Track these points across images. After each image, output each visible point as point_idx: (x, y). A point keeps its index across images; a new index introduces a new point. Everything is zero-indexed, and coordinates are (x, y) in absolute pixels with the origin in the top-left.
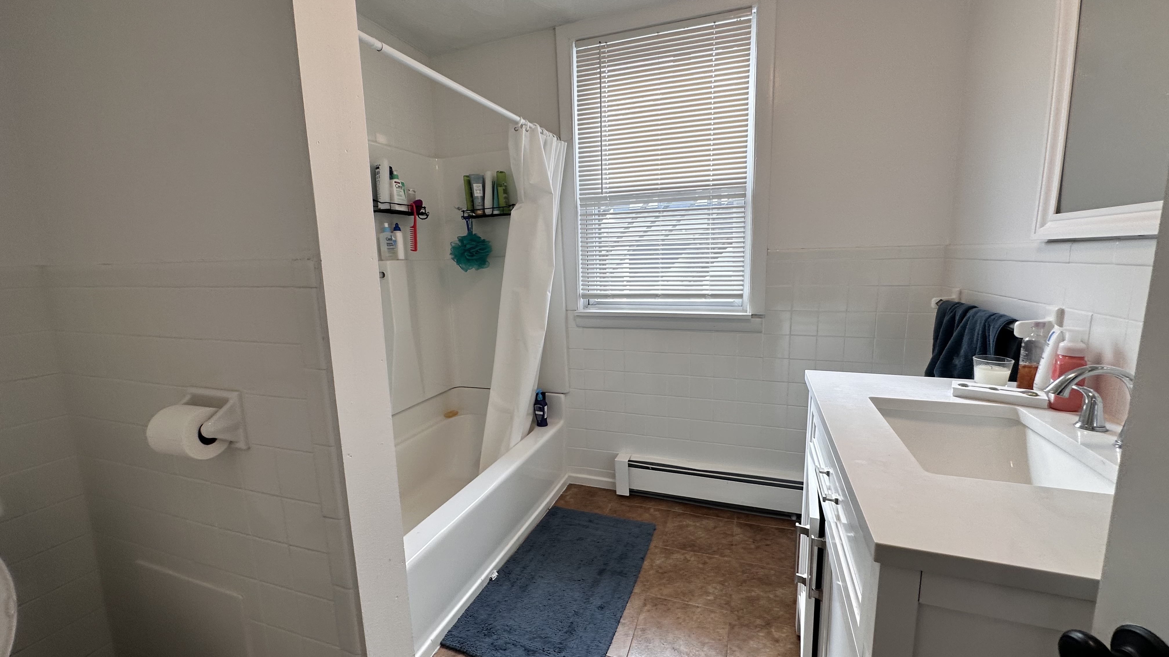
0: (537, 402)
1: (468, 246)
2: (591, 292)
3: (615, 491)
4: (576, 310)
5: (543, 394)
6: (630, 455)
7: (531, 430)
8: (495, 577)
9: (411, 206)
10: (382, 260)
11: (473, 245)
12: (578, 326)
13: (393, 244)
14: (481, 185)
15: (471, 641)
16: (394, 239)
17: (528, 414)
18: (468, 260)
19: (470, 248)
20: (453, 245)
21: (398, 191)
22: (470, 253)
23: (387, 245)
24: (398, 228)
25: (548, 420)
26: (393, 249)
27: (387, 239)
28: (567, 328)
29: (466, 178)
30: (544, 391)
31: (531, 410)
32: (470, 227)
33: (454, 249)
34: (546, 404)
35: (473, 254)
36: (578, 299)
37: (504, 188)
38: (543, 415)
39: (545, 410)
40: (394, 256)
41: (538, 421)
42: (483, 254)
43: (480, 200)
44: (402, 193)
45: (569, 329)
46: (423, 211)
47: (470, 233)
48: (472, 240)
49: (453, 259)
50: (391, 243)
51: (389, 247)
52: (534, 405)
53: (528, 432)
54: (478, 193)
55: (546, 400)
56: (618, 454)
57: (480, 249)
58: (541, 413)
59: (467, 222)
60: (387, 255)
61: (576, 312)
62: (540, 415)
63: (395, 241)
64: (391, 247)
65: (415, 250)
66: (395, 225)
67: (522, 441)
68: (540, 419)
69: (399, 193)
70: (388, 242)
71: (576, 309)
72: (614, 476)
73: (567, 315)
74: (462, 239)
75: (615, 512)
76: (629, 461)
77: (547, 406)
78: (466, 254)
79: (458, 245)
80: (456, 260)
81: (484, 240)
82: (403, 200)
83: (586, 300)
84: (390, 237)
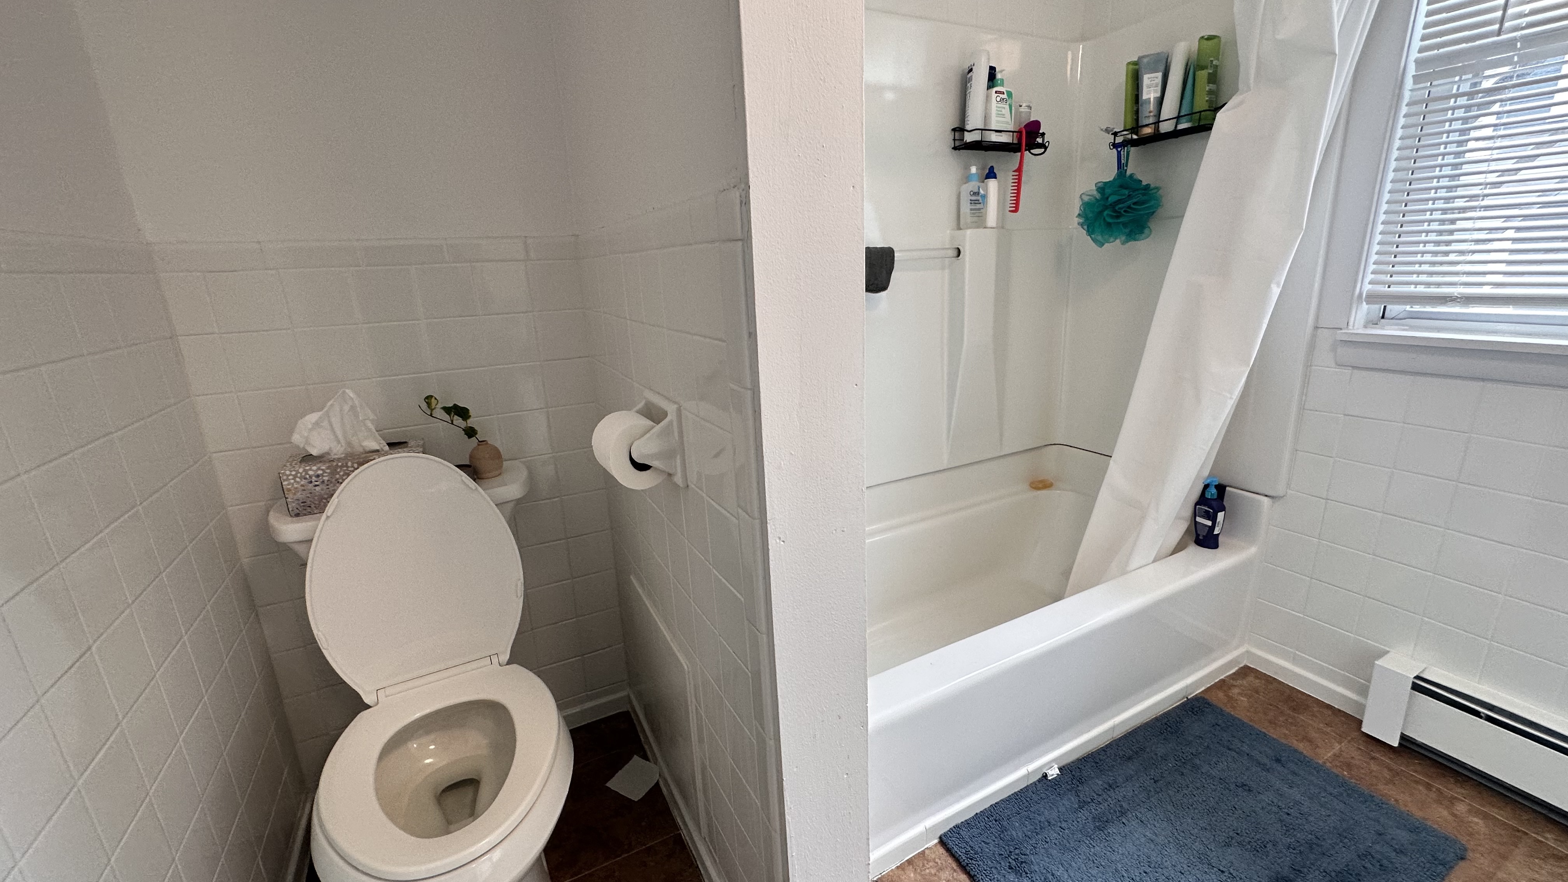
0: (1202, 500)
1: (1112, 199)
2: (1394, 289)
3: (1360, 722)
4: (1341, 329)
5: (1221, 489)
6: (1424, 665)
7: (1179, 547)
8: (1053, 775)
9: (1019, 132)
10: (961, 229)
11: (1124, 195)
12: (1339, 365)
13: (981, 201)
14: (1160, 75)
15: (986, 863)
16: (982, 192)
17: (1178, 518)
18: (1109, 225)
19: (1114, 203)
20: (1086, 198)
21: (999, 107)
22: (1115, 211)
23: (971, 203)
24: (992, 174)
25: (1221, 539)
26: (979, 209)
27: (972, 193)
28: (1308, 365)
29: (1131, 67)
30: (1224, 482)
31: (1188, 512)
32: (1123, 161)
33: (1087, 207)
34: (1223, 509)
35: (1120, 212)
36: (1354, 306)
37: (1211, 71)
38: (1212, 528)
39: (1218, 520)
40: (979, 221)
41: (1198, 535)
42: (1142, 212)
43: (1152, 107)
44: (1006, 111)
45: (1313, 367)
46: (1039, 140)
47: (1121, 172)
48: (1122, 186)
49: (1082, 225)
50: (978, 200)
51: (973, 207)
52: (1196, 504)
53: (1172, 549)
54: (1150, 94)
55: (1225, 500)
56: (1388, 652)
57: (1135, 204)
58: (1209, 523)
59: (1119, 153)
60: (969, 219)
61: (1342, 333)
62: (1206, 526)
63: (984, 197)
64: (978, 206)
65: (1016, 210)
66: (989, 169)
67: (1155, 564)
68: (1203, 533)
69: (1001, 111)
70: (974, 198)
71: (1344, 325)
72: (1364, 691)
73: (1314, 336)
74: (1102, 188)
75: (1349, 766)
76: (1418, 677)
77: (1224, 512)
78: (1106, 213)
79: (1095, 197)
80: (1085, 227)
81: (1147, 185)
82: (1007, 123)
83: (1378, 308)
84: (976, 190)
